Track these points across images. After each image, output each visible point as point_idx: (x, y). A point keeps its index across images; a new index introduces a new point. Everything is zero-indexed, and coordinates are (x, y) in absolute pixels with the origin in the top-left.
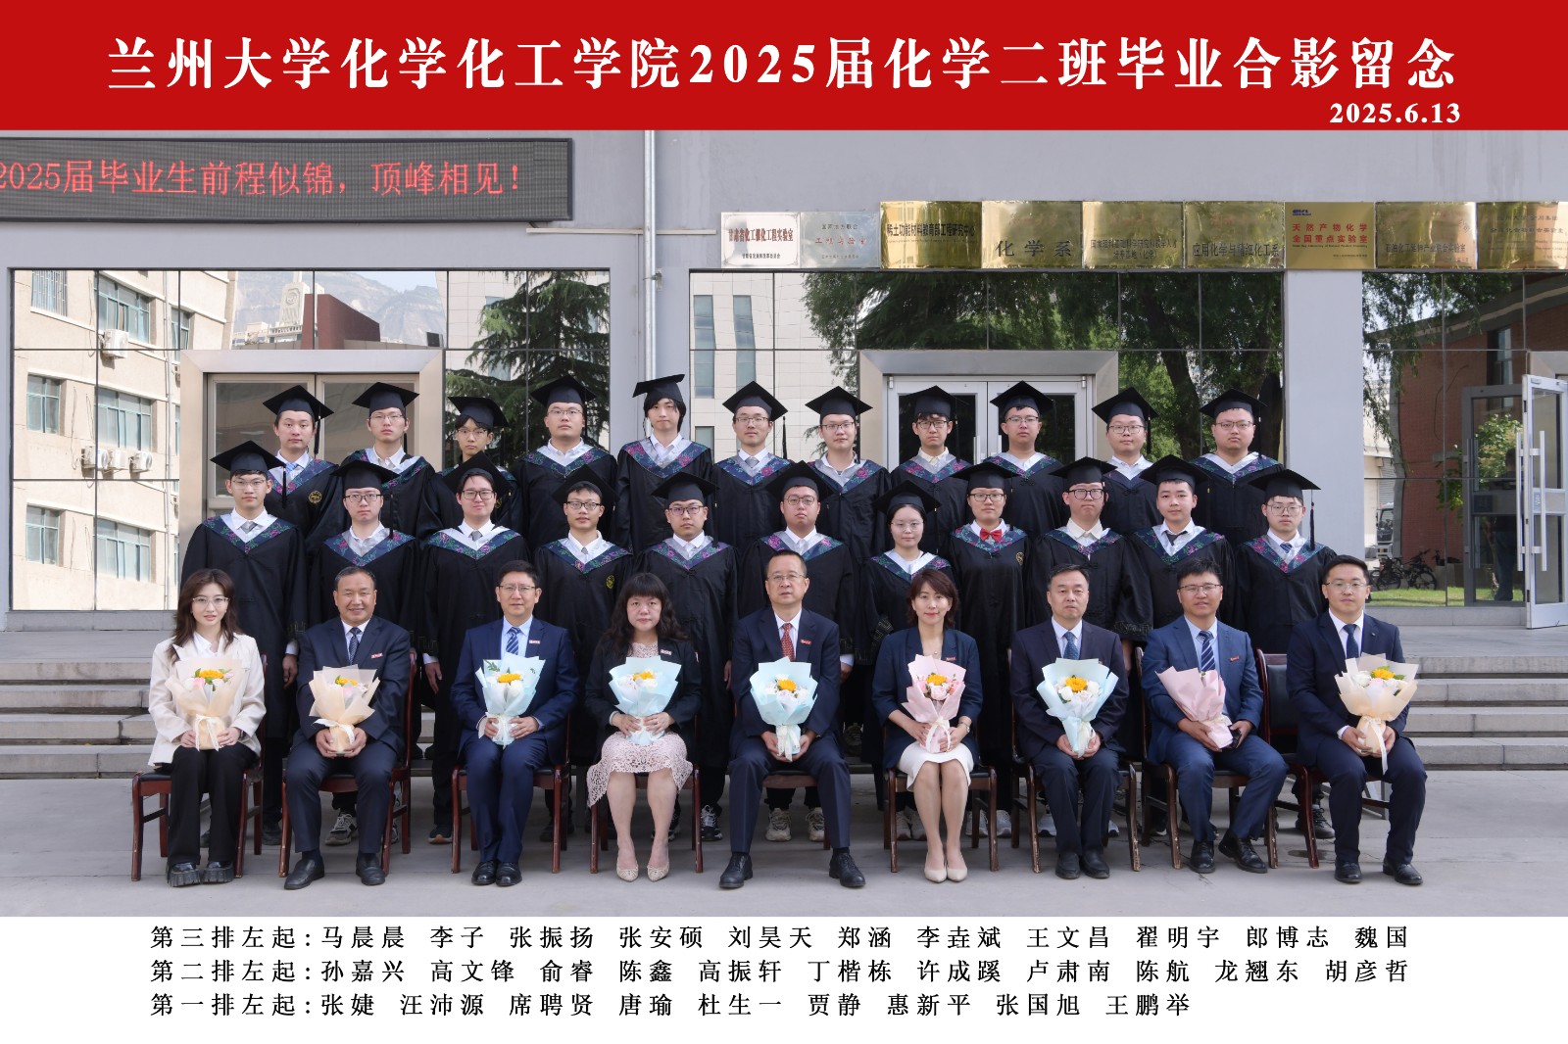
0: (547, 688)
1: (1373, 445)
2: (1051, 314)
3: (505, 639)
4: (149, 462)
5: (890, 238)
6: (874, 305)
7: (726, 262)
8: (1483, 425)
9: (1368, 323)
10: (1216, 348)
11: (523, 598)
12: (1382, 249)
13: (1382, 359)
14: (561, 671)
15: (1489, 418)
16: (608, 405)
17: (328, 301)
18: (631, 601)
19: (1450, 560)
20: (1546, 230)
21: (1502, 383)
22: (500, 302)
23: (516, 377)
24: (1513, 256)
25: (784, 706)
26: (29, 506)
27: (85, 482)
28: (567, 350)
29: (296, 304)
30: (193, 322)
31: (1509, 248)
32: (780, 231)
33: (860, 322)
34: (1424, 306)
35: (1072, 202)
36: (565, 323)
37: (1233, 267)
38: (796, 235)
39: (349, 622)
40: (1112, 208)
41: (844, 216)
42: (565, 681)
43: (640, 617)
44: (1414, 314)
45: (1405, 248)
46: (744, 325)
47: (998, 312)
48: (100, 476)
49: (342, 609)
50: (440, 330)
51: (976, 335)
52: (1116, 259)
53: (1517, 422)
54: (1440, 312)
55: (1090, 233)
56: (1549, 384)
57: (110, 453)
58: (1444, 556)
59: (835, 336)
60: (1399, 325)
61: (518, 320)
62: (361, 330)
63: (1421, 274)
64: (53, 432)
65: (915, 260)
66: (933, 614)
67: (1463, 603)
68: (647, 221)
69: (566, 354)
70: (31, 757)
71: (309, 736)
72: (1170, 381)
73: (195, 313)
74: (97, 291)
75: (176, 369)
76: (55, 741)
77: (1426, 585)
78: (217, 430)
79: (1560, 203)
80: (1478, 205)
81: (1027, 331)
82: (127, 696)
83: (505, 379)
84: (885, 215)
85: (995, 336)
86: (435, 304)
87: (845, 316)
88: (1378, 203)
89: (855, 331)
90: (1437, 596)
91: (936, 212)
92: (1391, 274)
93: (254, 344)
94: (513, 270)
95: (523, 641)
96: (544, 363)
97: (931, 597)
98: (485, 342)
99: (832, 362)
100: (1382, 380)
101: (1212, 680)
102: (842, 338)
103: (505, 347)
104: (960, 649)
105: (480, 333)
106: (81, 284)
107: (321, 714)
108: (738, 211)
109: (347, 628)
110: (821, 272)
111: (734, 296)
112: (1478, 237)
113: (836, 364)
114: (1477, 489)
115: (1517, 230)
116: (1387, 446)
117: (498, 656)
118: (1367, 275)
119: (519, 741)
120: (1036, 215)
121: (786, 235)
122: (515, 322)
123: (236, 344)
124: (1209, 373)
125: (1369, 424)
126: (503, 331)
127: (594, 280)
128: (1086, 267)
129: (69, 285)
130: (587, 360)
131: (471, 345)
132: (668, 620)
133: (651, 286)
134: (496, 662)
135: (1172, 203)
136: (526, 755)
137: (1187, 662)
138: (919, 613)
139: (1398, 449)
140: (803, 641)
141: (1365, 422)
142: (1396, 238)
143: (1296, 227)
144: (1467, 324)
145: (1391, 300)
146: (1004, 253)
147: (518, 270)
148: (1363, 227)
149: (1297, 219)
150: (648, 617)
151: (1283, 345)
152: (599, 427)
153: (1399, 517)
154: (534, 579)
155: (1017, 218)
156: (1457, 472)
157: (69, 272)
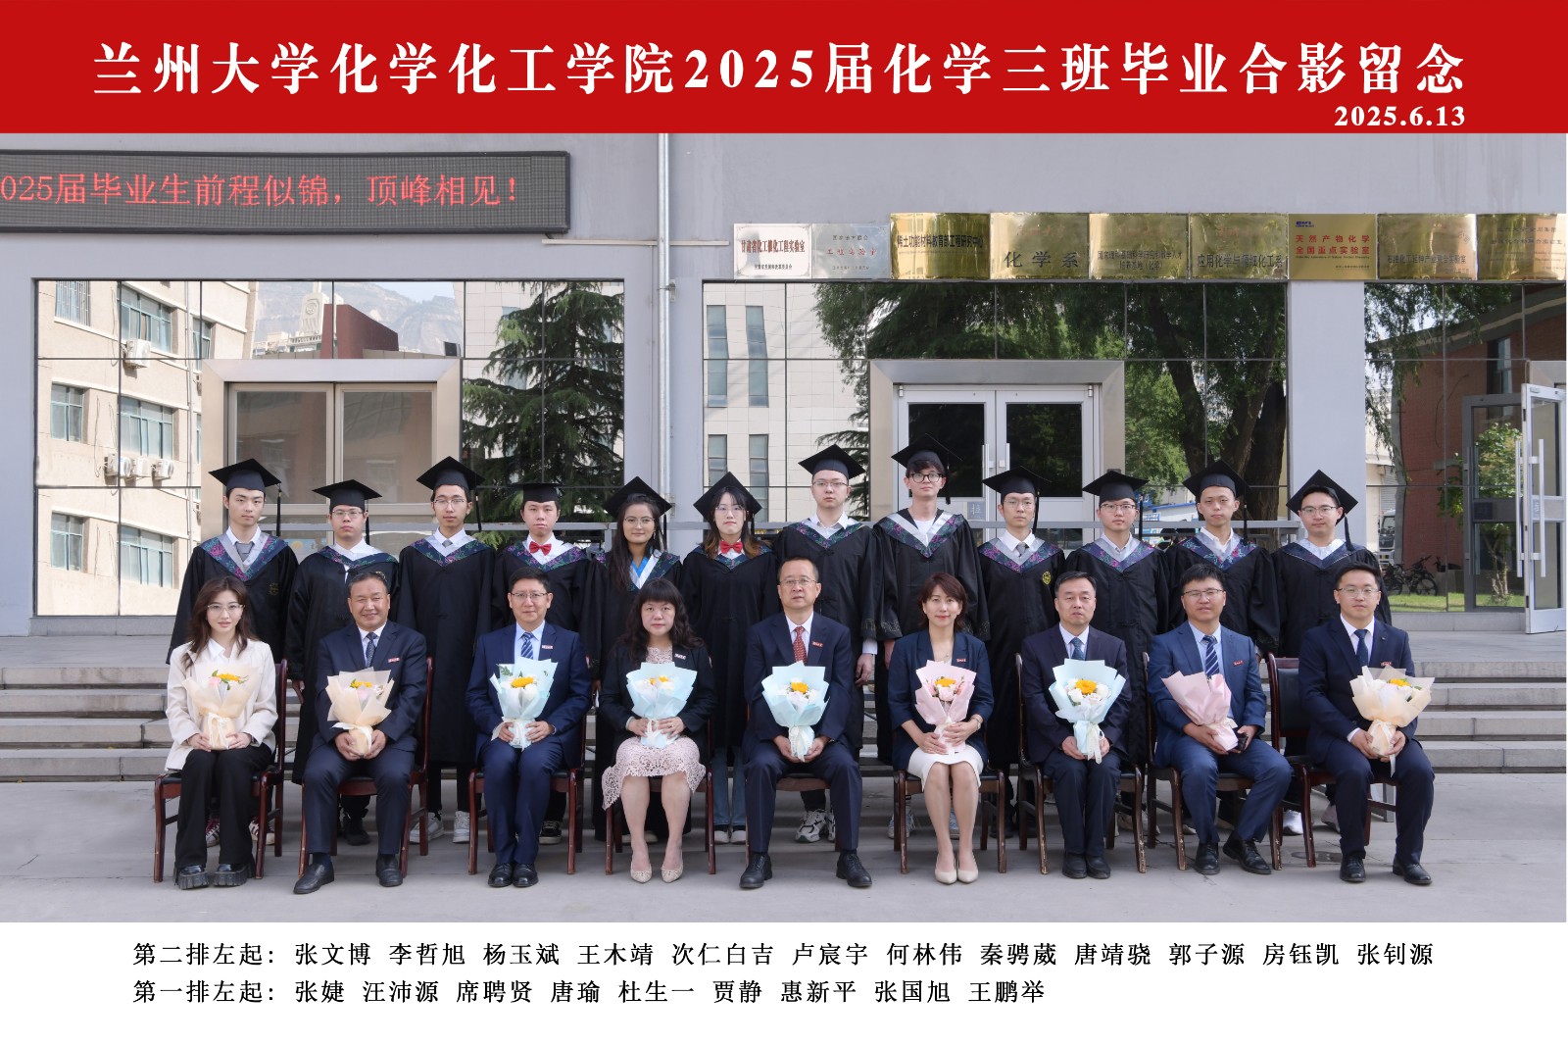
0: (561, 692)
1: (1374, 453)
2: (1057, 324)
3: (519, 645)
4: (171, 470)
5: (900, 249)
6: (885, 315)
7: (739, 273)
8: (1483, 433)
9: (1370, 333)
10: (1221, 357)
11: (535, 605)
12: (1384, 260)
13: (1383, 369)
14: (573, 676)
15: (1489, 426)
16: (623, 414)
17: (347, 311)
18: (646, 606)
19: (1451, 567)
20: (1545, 242)
21: (1502, 392)
22: (517, 312)
23: (532, 386)
24: (1513, 267)
25: (795, 707)
26: (54, 513)
27: (109, 490)
28: (583, 359)
29: (316, 314)
30: (214, 331)
31: (1509, 260)
32: (792, 242)
33: (871, 331)
34: (1425, 316)
35: (1079, 214)
36: (581, 332)
37: (1237, 278)
38: (808, 246)
39: (365, 628)
40: (1119, 219)
41: (855, 228)
42: (578, 684)
43: (654, 622)
44: (1415, 324)
45: (1406, 259)
46: (756, 336)
47: (1006, 322)
48: (123, 483)
49: (356, 616)
50: (459, 341)
51: (986, 343)
52: (1122, 270)
53: (1516, 430)
54: (1441, 322)
55: (1096, 244)
56: (1547, 393)
57: (133, 461)
58: (1445, 562)
59: (846, 345)
60: (1401, 335)
61: (534, 329)
62: (380, 339)
63: (1422, 285)
64: (76, 440)
65: (925, 271)
66: (944, 617)
67: (1463, 609)
68: (661, 232)
69: (582, 363)
70: (54, 760)
71: (328, 740)
72: (1175, 390)
73: (216, 322)
74: (119, 301)
75: (198, 378)
76: (78, 745)
77: (1427, 591)
78: (238, 438)
79: (1559, 215)
80: (1478, 216)
81: (1034, 343)
82: (147, 701)
83: (521, 388)
84: (895, 227)
85: (1004, 345)
86: (452, 314)
87: (856, 327)
88: (1379, 215)
89: (866, 340)
90: (1439, 601)
91: (945, 224)
92: (1393, 284)
93: (275, 354)
94: (529, 281)
95: (536, 646)
96: (559, 373)
97: (943, 600)
98: (502, 352)
99: (842, 371)
100: (1384, 389)
101: (1218, 685)
102: (853, 347)
103: (522, 357)
104: (970, 651)
105: (498, 342)
106: (104, 295)
107: (340, 719)
108: (750, 222)
109: (364, 633)
110: (832, 283)
111: (747, 307)
112: (1478, 248)
113: (847, 373)
114: (1477, 496)
115: (1516, 241)
116: (1387, 453)
117: (512, 661)
118: (1371, 287)
119: (536, 745)
120: (1044, 226)
121: (798, 246)
122: (531, 332)
123: (257, 354)
124: (1214, 381)
125: (1371, 430)
126: (520, 341)
127: (609, 290)
128: (1093, 277)
129: (93, 294)
130: (602, 370)
131: (488, 355)
132: (682, 625)
133: (665, 297)
134: (509, 666)
135: (1178, 215)
136: (544, 758)
137: (1192, 667)
138: (931, 617)
139: (1400, 458)
140: (814, 643)
141: (1367, 431)
142: (1397, 249)
143: (1300, 238)
144: (1468, 333)
145: (1393, 311)
146: (1012, 264)
147: (534, 280)
148: (1365, 238)
149: (1300, 231)
150: (661, 622)
151: (1287, 355)
152: (614, 435)
153: (1401, 524)
154: (545, 585)
155: (1025, 229)
156: (1457, 479)
157: (92, 282)
